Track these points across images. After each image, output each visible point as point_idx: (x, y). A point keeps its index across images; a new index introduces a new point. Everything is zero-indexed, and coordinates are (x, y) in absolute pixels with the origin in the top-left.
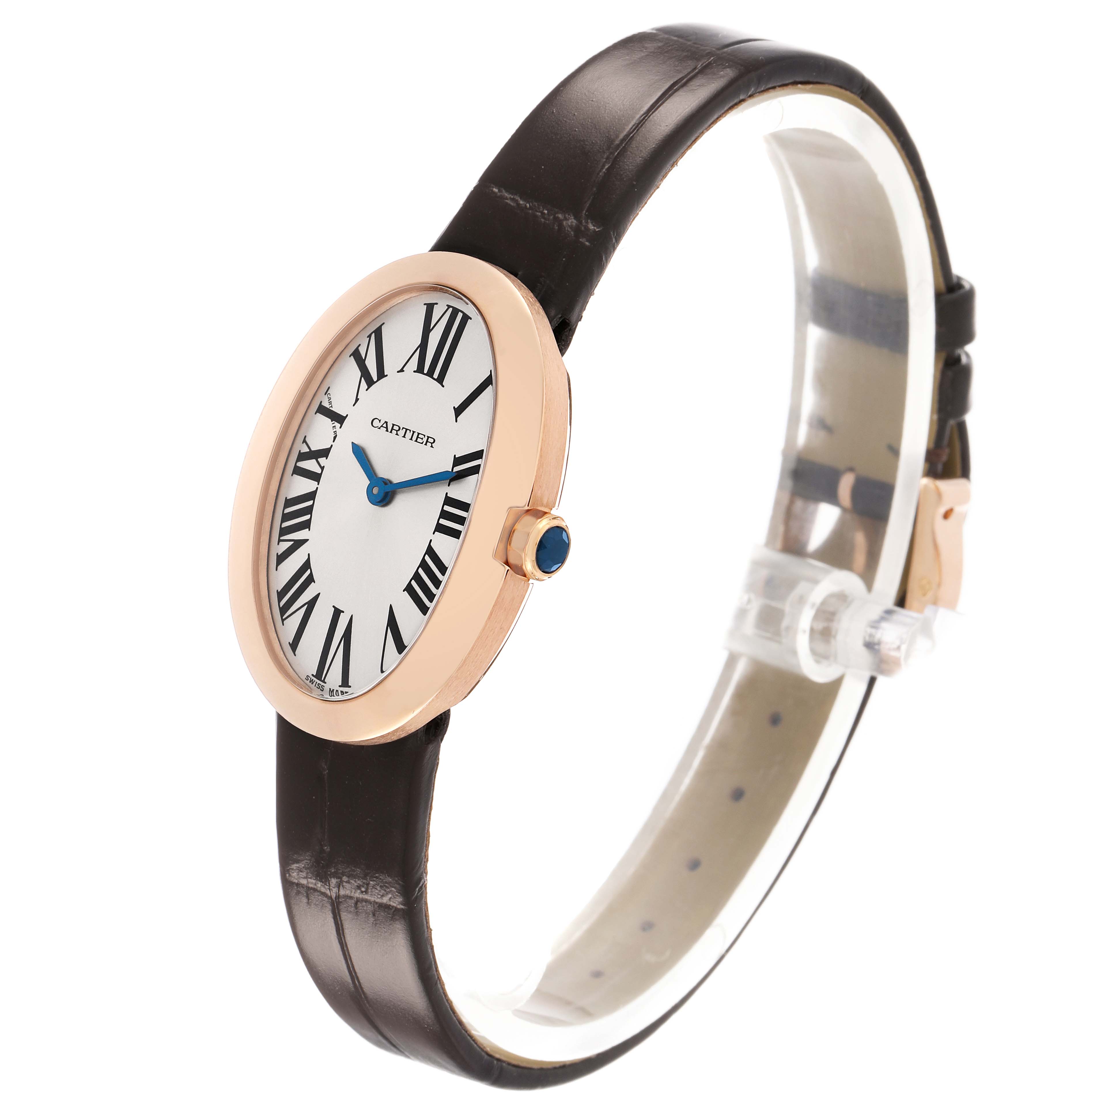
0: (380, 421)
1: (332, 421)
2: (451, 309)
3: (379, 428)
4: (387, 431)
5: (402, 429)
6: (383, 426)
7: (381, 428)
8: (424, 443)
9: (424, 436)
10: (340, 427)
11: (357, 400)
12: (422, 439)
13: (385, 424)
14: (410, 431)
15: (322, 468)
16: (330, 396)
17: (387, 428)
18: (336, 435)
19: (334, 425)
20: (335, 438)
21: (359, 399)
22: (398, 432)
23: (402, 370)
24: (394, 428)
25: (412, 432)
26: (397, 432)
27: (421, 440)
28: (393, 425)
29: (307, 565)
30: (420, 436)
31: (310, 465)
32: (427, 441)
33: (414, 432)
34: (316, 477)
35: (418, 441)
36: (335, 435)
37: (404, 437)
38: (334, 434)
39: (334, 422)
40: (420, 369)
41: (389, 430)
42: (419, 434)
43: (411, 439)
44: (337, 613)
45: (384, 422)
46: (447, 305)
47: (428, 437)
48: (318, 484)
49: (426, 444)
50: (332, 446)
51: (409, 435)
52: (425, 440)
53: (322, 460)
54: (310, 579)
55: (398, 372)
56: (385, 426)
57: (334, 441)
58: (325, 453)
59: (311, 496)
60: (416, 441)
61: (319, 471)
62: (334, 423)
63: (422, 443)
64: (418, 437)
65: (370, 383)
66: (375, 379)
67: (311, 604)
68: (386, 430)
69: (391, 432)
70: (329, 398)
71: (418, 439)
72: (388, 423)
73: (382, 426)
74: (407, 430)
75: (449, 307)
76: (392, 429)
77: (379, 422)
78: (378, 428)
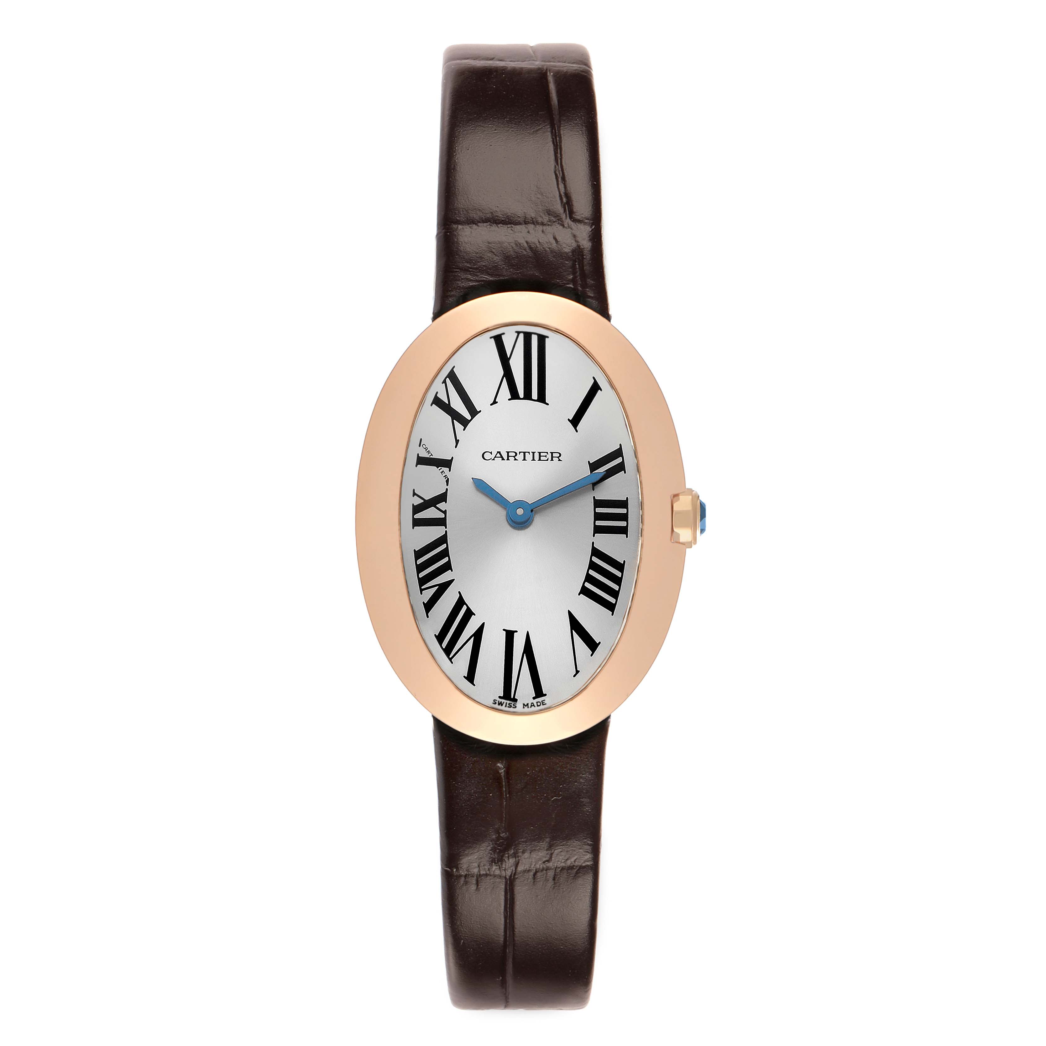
0: (491, 453)
1: (438, 468)
2: (522, 334)
3: (494, 459)
4: (503, 459)
5: (519, 454)
6: (497, 456)
7: (495, 459)
8: (550, 459)
9: (547, 453)
10: (450, 471)
11: (457, 441)
12: (546, 456)
13: (498, 454)
14: (529, 453)
15: (445, 512)
16: (425, 446)
17: (502, 457)
18: (448, 479)
19: (441, 470)
20: (447, 481)
21: (459, 440)
23: (494, 403)
24: (510, 455)
25: (531, 454)
26: (515, 458)
27: (545, 457)
28: (508, 453)
29: (460, 602)
30: (542, 454)
31: (431, 513)
32: (552, 457)
33: (533, 453)
34: (442, 522)
35: (541, 459)
36: (447, 479)
37: (524, 459)
38: (445, 479)
39: (440, 468)
40: (515, 396)
41: (506, 458)
42: (540, 453)
43: (533, 460)
44: (510, 634)
45: (497, 452)
46: (516, 332)
47: (552, 453)
48: (446, 528)
49: (552, 460)
50: (447, 489)
51: (529, 457)
52: (549, 456)
53: (441, 506)
54: (469, 614)
55: (491, 405)
56: (499, 456)
57: (447, 485)
58: (443, 498)
59: (443, 540)
60: (540, 460)
61: (442, 516)
63: (547, 460)
64: (540, 456)
65: (465, 423)
66: (468, 418)
67: (478, 635)
68: (501, 459)
69: (508, 459)
70: (425, 448)
71: (541, 457)
72: (501, 453)
73: (495, 457)
74: (524, 453)
75: (518, 333)
76: (508, 456)
78: (492, 460)
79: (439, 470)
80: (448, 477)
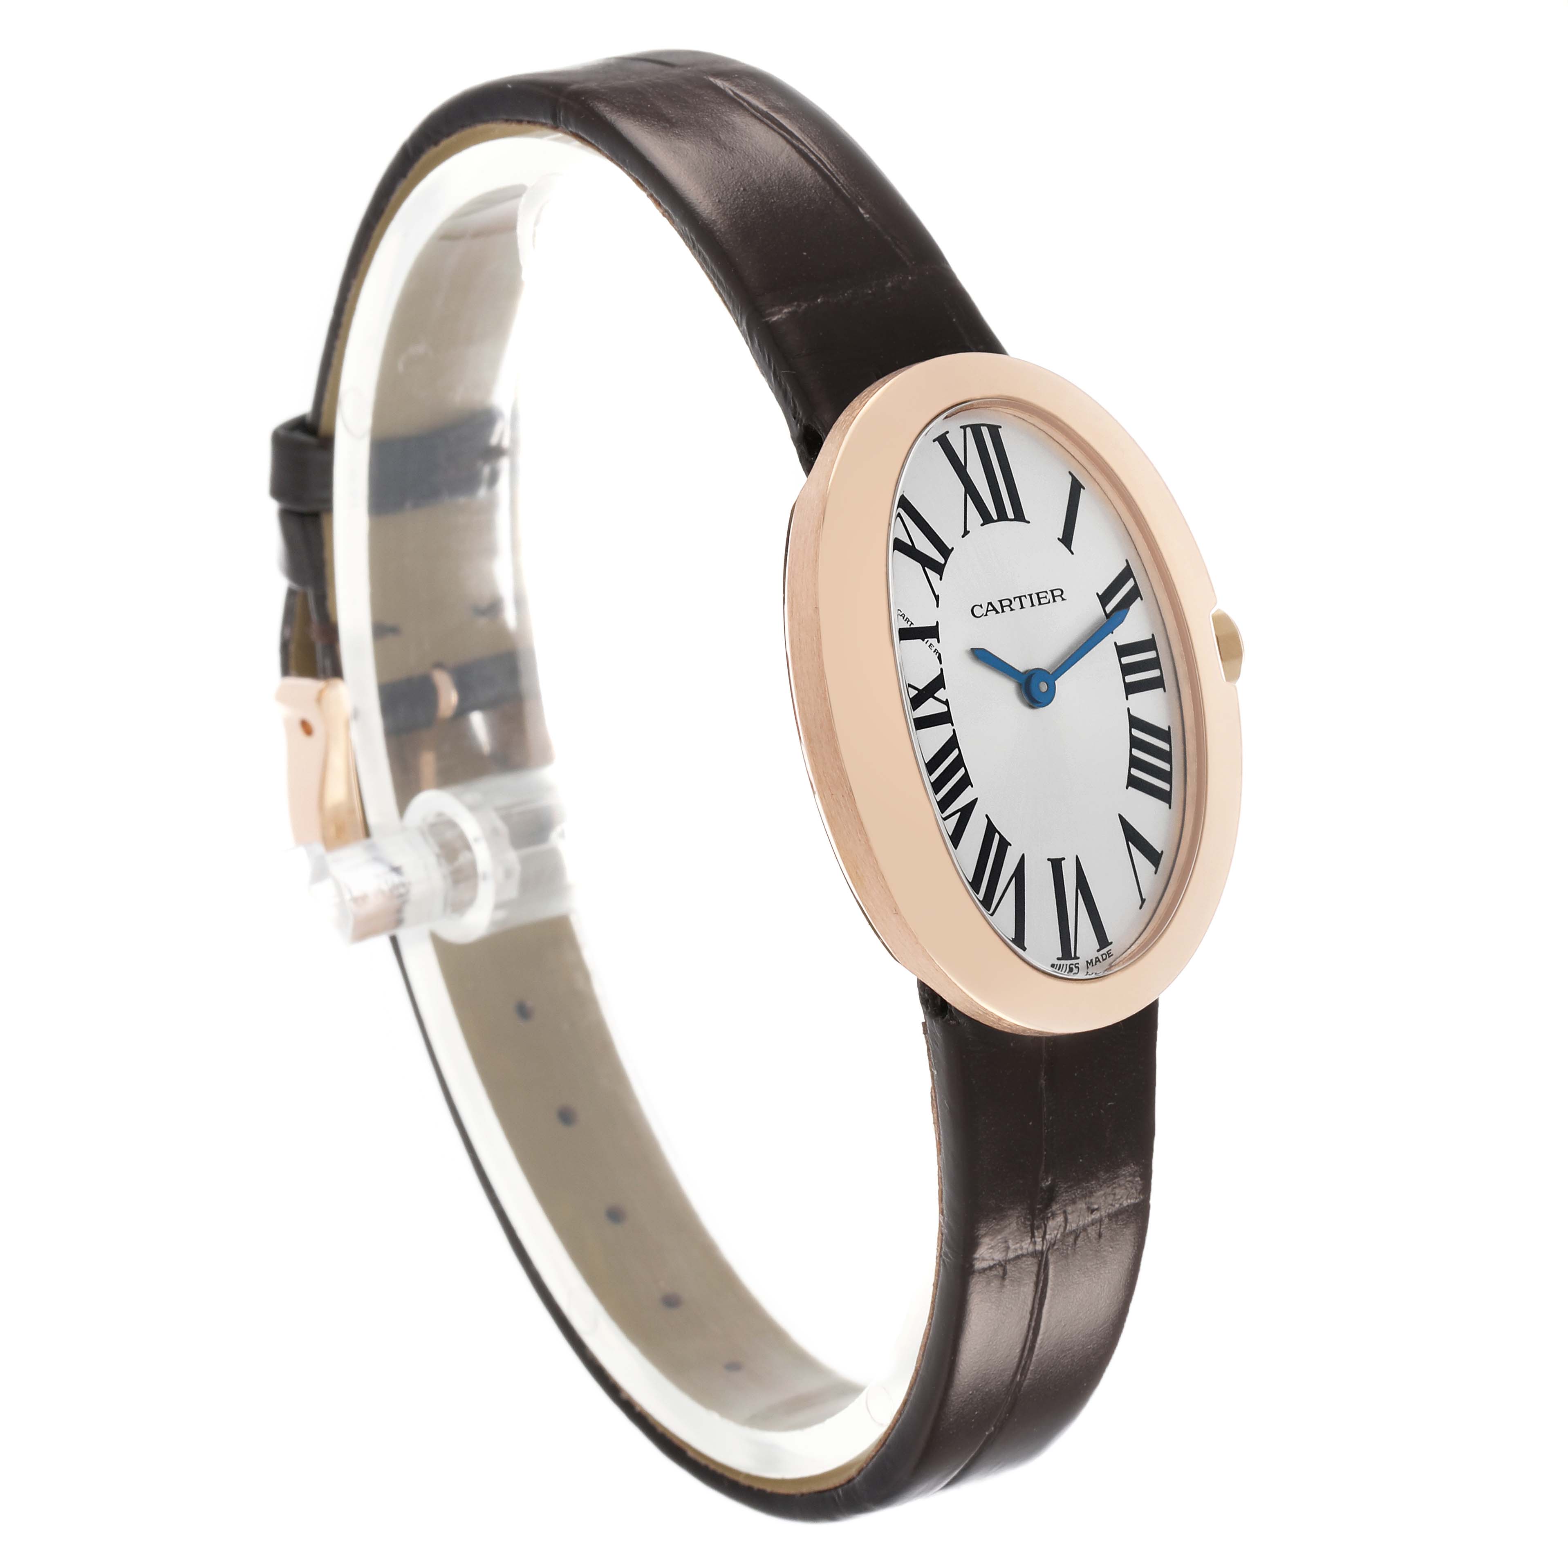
0: (981, 606)
1: (923, 640)
2: (969, 430)
3: (986, 615)
4: (997, 612)
5: (1014, 600)
6: (989, 609)
7: (988, 614)
8: (1052, 600)
9: (1046, 592)
10: (939, 642)
11: (937, 598)
12: (1046, 597)
13: (990, 606)
15: (946, 703)
16: (901, 612)
17: (995, 609)
18: (940, 654)
19: (929, 644)
20: (939, 658)
21: (938, 596)
22: (1011, 606)
23: (966, 532)
24: (1004, 605)
25: (1028, 597)
26: (1011, 608)
27: (1045, 599)
28: (1001, 602)
29: (991, 830)
30: (1041, 595)
31: (930, 707)
32: (1054, 597)
34: (945, 718)
35: (1042, 603)
36: (938, 654)
37: (1022, 607)
38: (936, 654)
39: (926, 640)
40: (987, 519)
41: (1000, 610)
42: (1038, 594)
43: (1033, 605)
44: (1057, 865)
45: (987, 604)
46: (961, 427)
47: (1052, 591)
48: (953, 725)
49: (1054, 601)
50: (942, 670)
51: (1026, 602)
52: (1050, 596)
53: (940, 694)
54: (1004, 844)
55: (963, 537)
56: (992, 609)
57: (941, 663)
58: (939, 683)
59: (952, 743)
60: (1040, 604)
61: (944, 709)
62: (928, 641)
63: (1049, 602)
64: (1039, 599)
65: (939, 569)
66: (942, 561)
67: (1019, 874)
68: (995, 612)
69: (1003, 611)
70: (901, 615)
71: (1041, 600)
72: (993, 603)
73: (988, 611)
74: (1020, 598)
75: (964, 428)
76: (1002, 607)
77: (980, 608)
78: (985, 616)
79: (926, 643)
80: (939, 652)
